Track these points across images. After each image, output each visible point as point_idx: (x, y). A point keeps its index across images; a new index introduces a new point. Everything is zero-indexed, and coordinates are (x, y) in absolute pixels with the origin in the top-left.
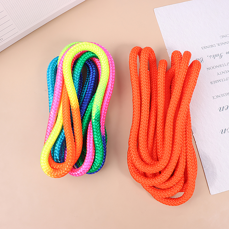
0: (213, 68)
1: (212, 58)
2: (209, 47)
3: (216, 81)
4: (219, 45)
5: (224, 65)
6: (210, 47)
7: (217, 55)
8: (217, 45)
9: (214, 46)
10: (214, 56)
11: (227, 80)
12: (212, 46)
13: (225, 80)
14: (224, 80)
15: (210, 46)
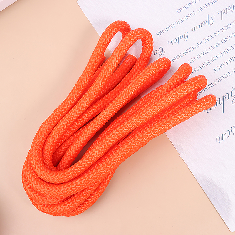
0: (180, 56)
1: (175, 44)
2: (166, 30)
4: (178, 23)
5: (194, 48)
7: (181, 37)
8: (176, 24)
9: (172, 26)
10: (177, 40)
11: (204, 66)
12: (170, 27)
13: (202, 67)
14: (199, 68)
15: (168, 28)
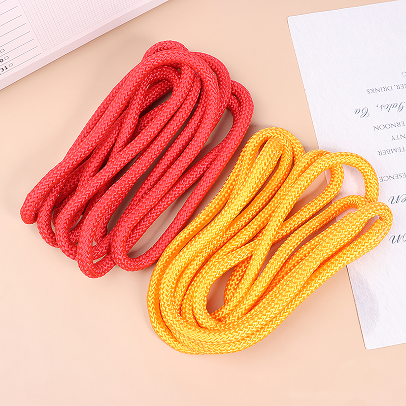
1: (385, 111)
2: (381, 91)
3: (388, 151)
6: (383, 90)
7: (394, 106)
8: (395, 88)
9: (390, 88)
10: (389, 107)
12: (386, 89)
14: (402, 150)
